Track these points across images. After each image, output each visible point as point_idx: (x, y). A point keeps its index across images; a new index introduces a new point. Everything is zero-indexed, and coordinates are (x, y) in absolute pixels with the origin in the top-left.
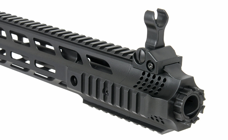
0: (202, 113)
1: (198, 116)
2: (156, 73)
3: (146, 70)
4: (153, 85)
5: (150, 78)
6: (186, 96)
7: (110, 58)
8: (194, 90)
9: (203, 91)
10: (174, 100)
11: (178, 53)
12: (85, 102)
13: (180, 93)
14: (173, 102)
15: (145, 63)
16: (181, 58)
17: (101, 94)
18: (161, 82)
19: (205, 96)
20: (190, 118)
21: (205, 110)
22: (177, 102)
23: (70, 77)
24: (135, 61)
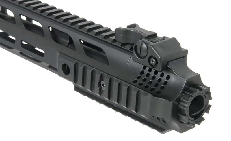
0: (208, 113)
1: (203, 117)
2: (160, 70)
3: (148, 65)
4: (155, 82)
5: (152, 73)
6: (192, 96)
7: (106, 46)
8: (201, 89)
9: (209, 88)
10: (179, 100)
11: (183, 46)
12: (77, 89)
13: (185, 93)
14: (177, 103)
15: (147, 58)
16: (186, 52)
17: (97, 88)
18: (164, 79)
19: (212, 96)
20: (195, 119)
21: (211, 110)
22: (182, 103)
23: (62, 65)
24: (135, 54)
